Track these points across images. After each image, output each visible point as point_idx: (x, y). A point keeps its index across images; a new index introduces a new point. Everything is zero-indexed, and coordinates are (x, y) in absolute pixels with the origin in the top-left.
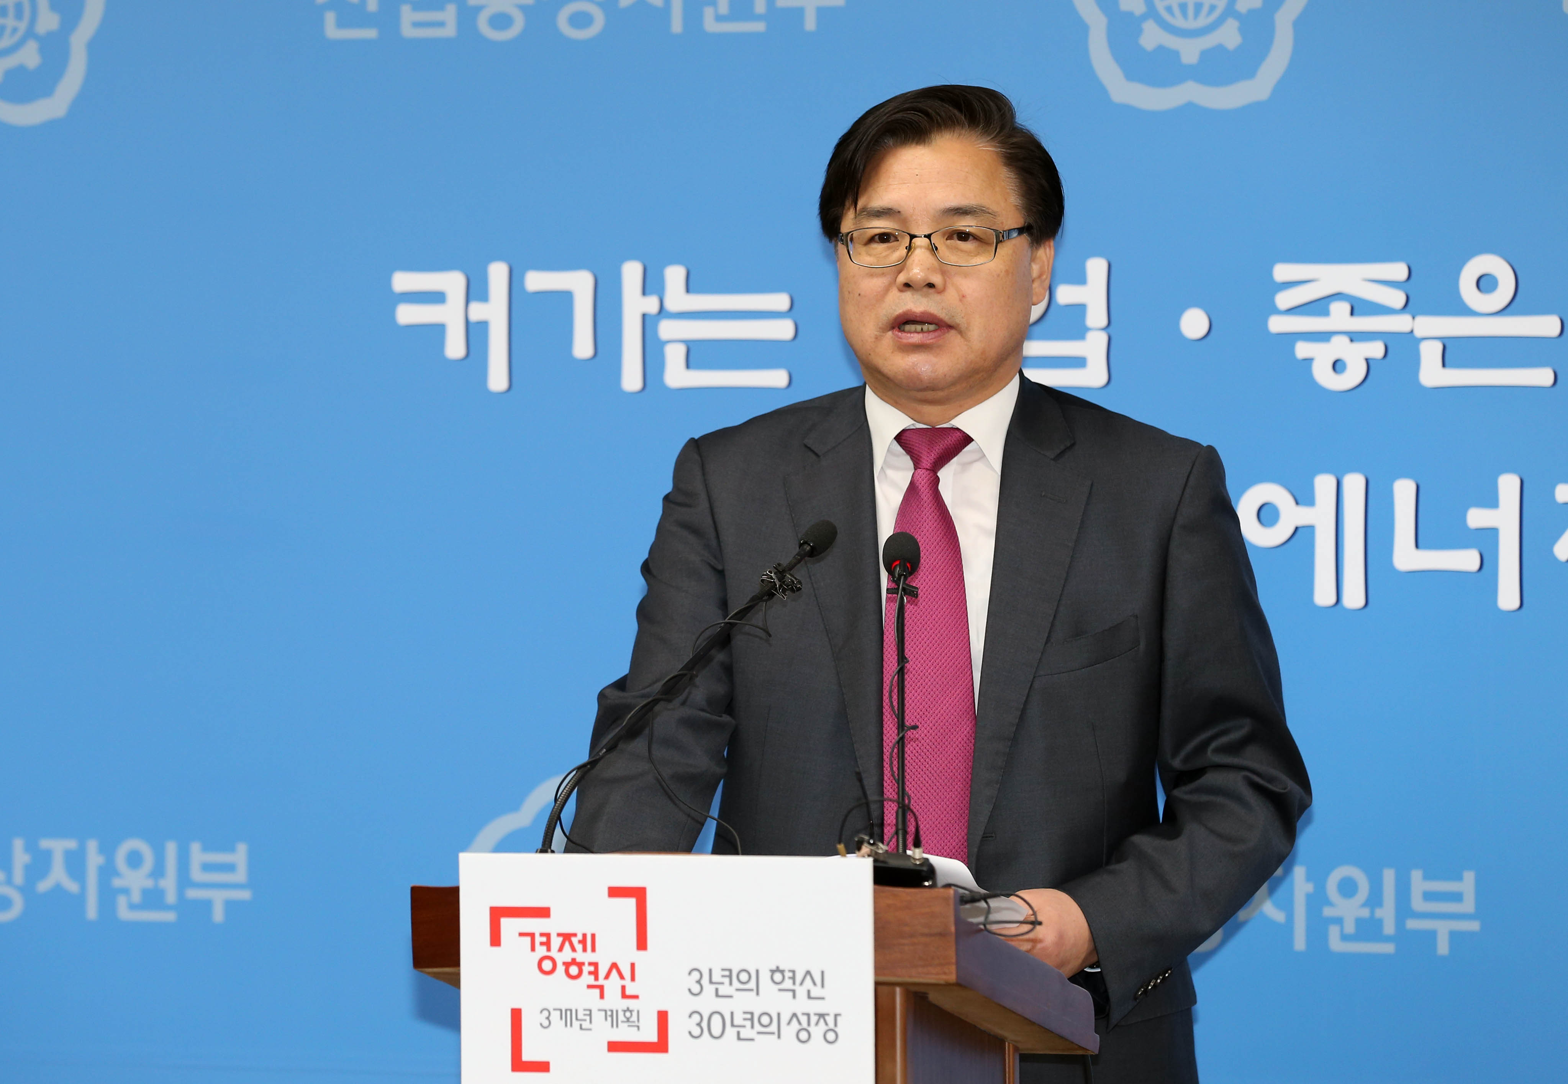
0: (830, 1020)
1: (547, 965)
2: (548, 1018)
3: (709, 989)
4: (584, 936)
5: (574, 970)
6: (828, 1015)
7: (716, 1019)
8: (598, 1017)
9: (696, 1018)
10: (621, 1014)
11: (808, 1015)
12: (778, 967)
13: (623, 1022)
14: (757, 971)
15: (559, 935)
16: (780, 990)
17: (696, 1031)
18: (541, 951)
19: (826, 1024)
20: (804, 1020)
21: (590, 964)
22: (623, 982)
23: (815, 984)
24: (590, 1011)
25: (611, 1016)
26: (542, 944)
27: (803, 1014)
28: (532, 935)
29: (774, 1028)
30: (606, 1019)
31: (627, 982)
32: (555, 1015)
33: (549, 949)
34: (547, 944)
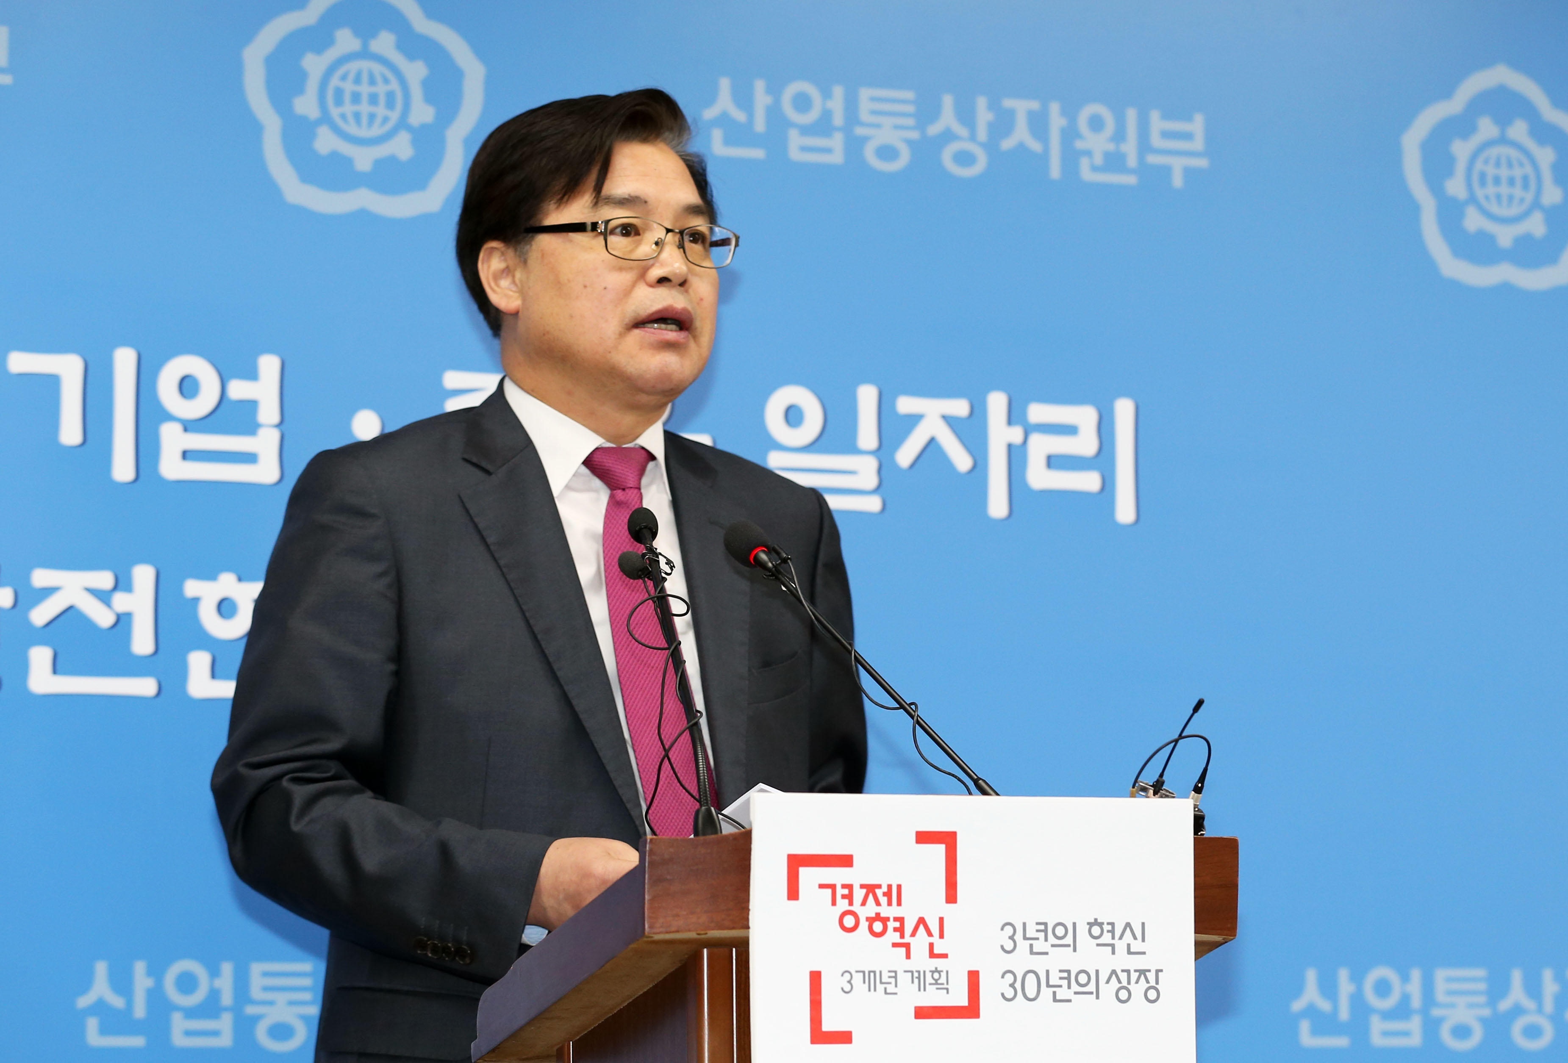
0: (1151, 976)
1: (849, 920)
2: (849, 982)
3: (1023, 945)
4: (890, 887)
5: (878, 927)
6: (1149, 971)
7: (1031, 979)
8: (904, 979)
9: (1009, 978)
10: (929, 975)
11: (1128, 972)
12: (1096, 920)
13: (930, 984)
14: (1074, 924)
15: (862, 886)
16: (1098, 945)
17: (1010, 993)
18: (843, 905)
19: (1148, 982)
20: (1123, 977)
21: (896, 919)
22: (931, 940)
23: (1135, 938)
24: (895, 972)
25: (918, 977)
26: (844, 897)
27: (1123, 971)
28: (833, 887)
29: (1092, 987)
30: (913, 982)
31: (935, 939)
32: (858, 978)
33: (851, 904)
34: (849, 897)
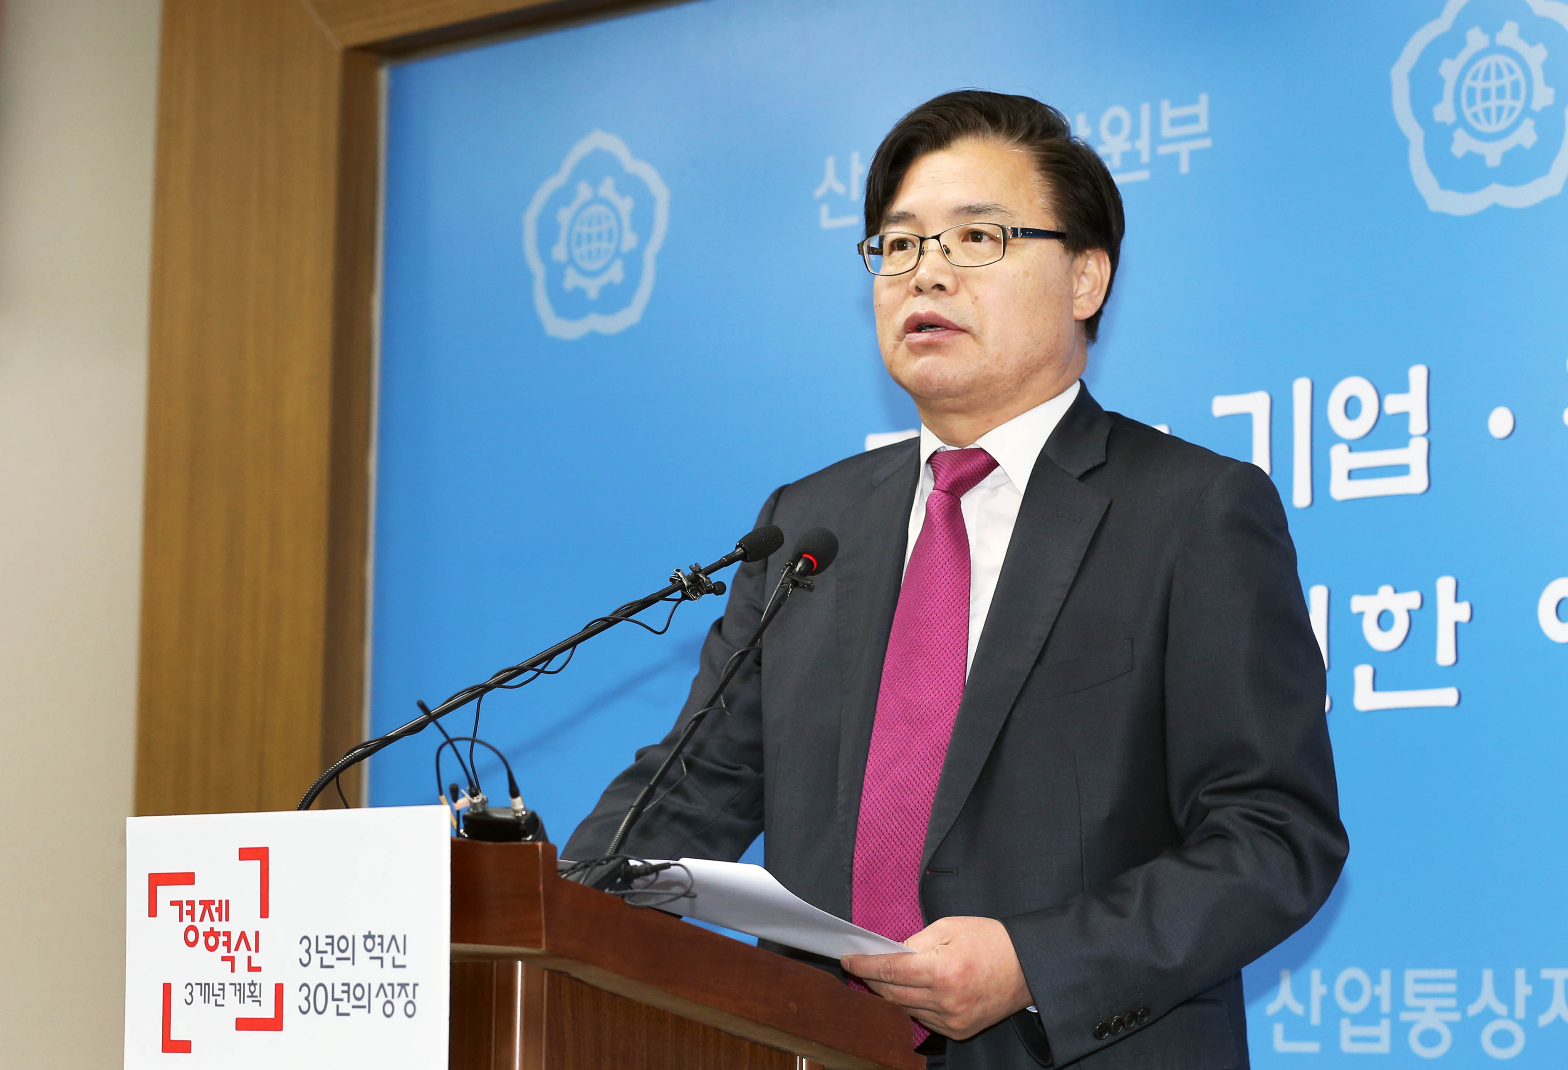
1: (191, 936)
2: (191, 994)
4: (220, 902)
5: (212, 941)
6: (408, 984)
7: (321, 992)
8: (229, 991)
9: (305, 991)
10: (247, 987)
11: (393, 985)
12: (369, 933)
13: (248, 997)
14: (354, 937)
15: (201, 902)
16: (371, 958)
17: (305, 1006)
19: (407, 995)
20: (389, 990)
21: (224, 934)
22: (249, 953)
23: (399, 951)
24: (223, 984)
25: (240, 991)
26: (188, 913)
28: (181, 904)
29: (365, 1000)
30: (235, 995)
32: (197, 989)
33: (193, 920)
34: (191, 913)
